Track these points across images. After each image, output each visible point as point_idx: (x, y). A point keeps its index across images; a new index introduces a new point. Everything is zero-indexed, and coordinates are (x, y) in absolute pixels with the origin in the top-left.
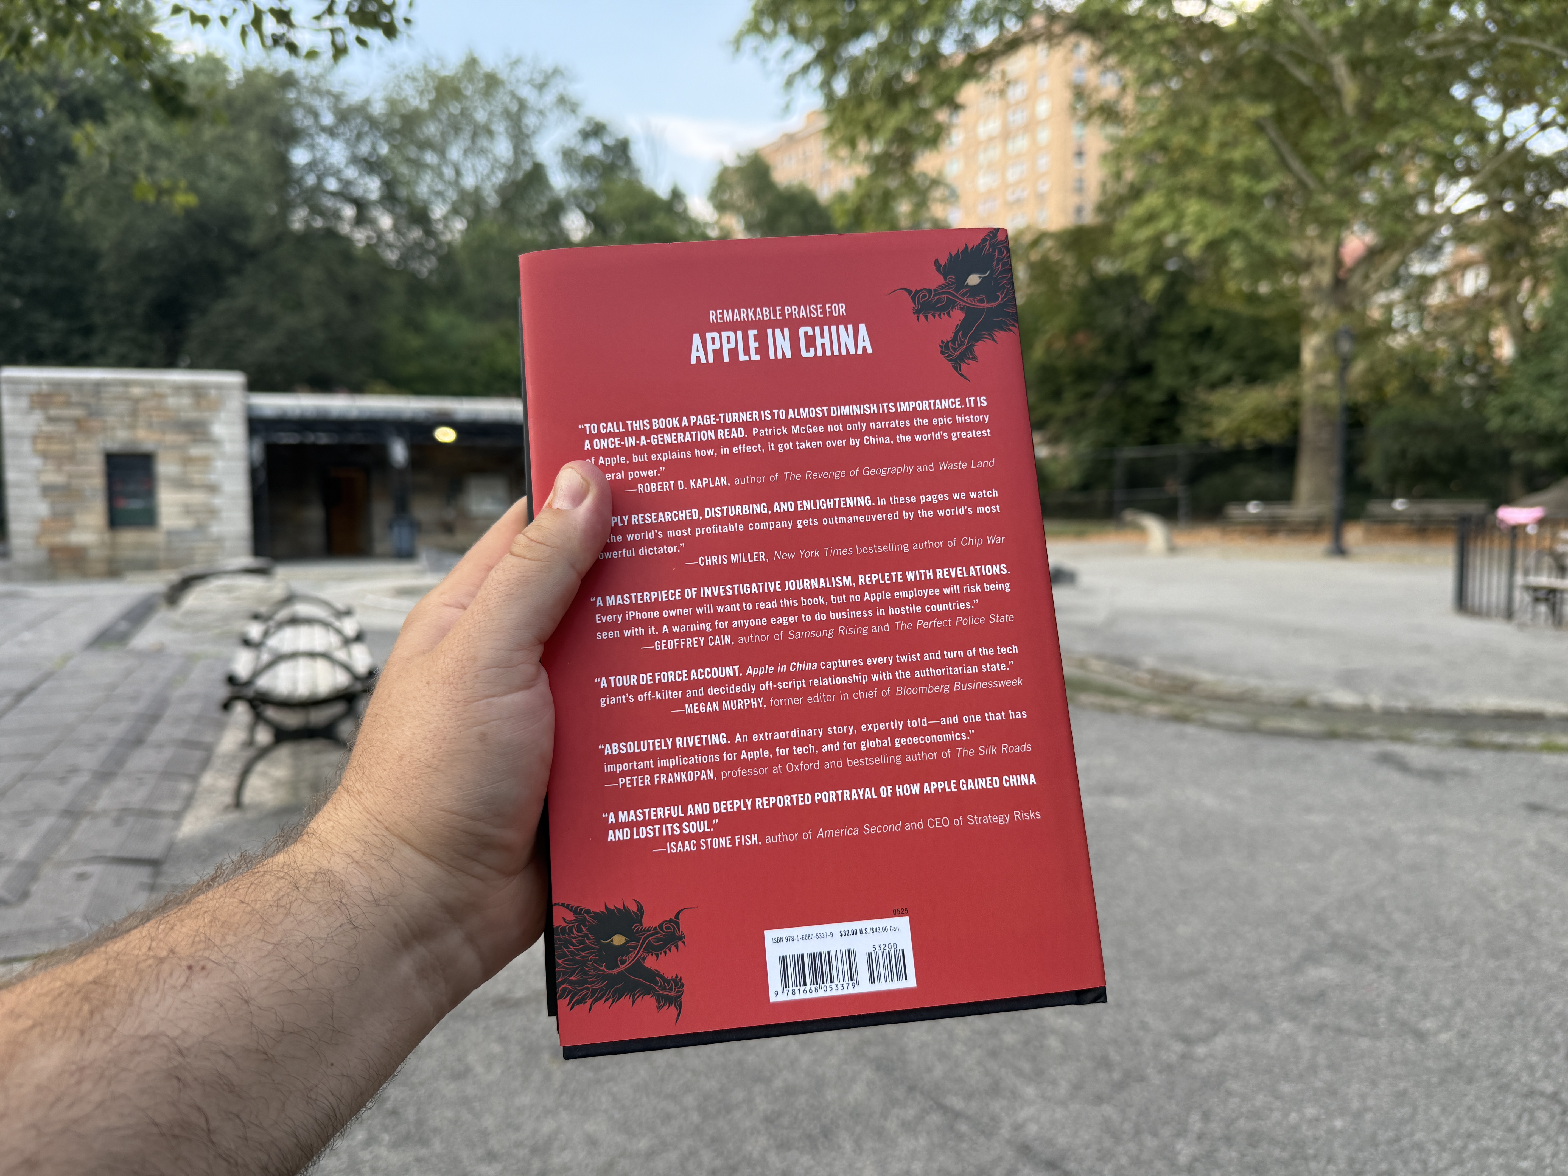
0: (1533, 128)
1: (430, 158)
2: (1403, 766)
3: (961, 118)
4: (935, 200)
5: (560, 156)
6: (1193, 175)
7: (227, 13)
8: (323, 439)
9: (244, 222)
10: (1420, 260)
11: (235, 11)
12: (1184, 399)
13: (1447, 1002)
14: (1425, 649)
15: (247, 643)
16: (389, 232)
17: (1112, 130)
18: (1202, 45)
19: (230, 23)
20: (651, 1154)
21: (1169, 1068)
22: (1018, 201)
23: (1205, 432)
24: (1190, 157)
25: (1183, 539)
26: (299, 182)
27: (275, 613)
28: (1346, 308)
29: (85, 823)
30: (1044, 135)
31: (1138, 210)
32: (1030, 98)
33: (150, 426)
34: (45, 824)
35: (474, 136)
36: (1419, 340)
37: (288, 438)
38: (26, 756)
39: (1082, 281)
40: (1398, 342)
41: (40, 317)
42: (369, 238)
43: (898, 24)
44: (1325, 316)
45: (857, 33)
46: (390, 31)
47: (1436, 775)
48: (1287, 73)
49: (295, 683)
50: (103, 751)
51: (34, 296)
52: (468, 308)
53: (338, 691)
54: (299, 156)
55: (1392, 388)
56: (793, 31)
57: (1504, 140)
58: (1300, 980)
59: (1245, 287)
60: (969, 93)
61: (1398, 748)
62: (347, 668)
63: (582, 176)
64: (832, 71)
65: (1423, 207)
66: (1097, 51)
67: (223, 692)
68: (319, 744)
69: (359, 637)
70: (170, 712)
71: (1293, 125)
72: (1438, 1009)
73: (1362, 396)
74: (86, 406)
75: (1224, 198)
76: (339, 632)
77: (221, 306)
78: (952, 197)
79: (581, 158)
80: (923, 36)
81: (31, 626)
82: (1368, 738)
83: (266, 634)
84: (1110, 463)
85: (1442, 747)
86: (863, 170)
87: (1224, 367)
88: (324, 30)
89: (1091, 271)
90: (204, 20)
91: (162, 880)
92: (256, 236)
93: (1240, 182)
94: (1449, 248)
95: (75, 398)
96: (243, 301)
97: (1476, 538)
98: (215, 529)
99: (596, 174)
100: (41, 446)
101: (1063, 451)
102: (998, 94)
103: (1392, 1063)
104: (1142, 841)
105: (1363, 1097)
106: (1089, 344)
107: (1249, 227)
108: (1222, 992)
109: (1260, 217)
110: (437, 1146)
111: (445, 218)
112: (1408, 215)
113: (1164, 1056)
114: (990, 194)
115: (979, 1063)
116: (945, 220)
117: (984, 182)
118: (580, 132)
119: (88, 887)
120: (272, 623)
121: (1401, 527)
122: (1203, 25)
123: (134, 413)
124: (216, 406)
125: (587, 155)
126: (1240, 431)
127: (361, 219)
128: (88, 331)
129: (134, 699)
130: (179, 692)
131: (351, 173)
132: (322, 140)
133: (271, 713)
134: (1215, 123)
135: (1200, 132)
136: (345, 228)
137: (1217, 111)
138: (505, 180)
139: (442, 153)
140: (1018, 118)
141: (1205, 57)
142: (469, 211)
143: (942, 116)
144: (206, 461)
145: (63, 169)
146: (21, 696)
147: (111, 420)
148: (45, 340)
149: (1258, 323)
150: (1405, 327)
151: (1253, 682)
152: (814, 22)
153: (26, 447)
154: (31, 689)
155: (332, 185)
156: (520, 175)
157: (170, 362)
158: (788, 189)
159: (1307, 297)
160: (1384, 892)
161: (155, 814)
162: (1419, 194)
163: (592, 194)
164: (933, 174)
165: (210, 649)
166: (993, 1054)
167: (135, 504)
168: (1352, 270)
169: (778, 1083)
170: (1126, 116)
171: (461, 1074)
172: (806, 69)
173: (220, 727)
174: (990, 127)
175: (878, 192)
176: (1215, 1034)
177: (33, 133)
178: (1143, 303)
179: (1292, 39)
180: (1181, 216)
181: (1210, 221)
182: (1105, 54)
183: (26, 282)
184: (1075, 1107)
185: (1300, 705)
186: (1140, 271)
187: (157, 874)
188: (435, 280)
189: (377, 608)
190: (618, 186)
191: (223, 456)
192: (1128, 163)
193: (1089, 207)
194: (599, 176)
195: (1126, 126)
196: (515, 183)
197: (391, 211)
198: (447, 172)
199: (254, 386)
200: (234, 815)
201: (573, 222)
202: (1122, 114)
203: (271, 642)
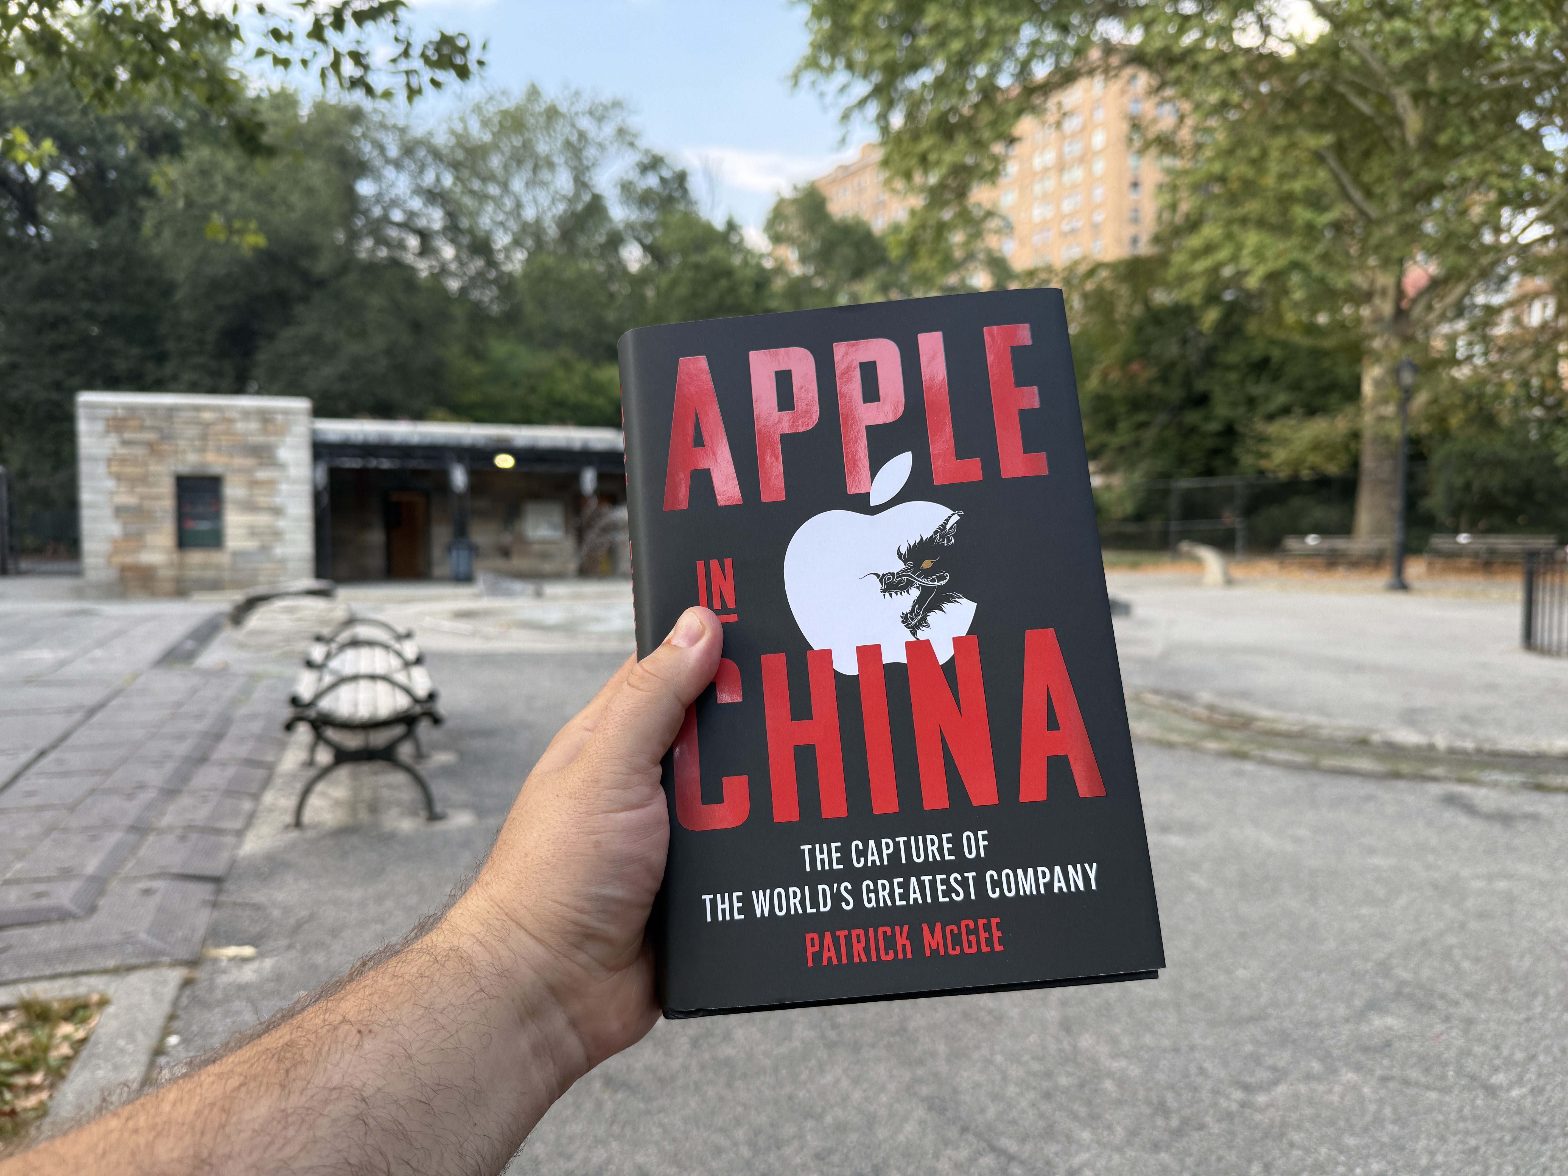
1: (493, 190)
2: (1470, 809)
3: (1018, 150)
4: (990, 231)
5: (619, 188)
6: (1252, 207)
7: (308, 56)
8: (386, 464)
9: (312, 251)
10: (1485, 291)
11: (315, 53)
12: (1240, 428)
13: (1519, 1056)
14: (1491, 687)
15: (310, 664)
16: (451, 262)
17: (1168, 161)
18: (1261, 77)
19: (310, 65)
21: (1229, 1116)
22: (1073, 231)
23: (1264, 464)
24: (1249, 188)
25: (1239, 572)
26: (366, 213)
27: (336, 634)
28: (1407, 339)
29: (151, 838)
30: (1099, 166)
31: (1195, 241)
32: (1086, 129)
33: (219, 450)
34: (113, 838)
35: (536, 169)
36: (1485, 372)
37: (352, 463)
38: (95, 772)
39: (1138, 310)
40: (1462, 373)
41: (116, 343)
42: (431, 267)
43: (954, 59)
44: (1386, 346)
45: (914, 67)
46: (463, 73)
47: (1505, 818)
48: (1348, 104)
49: (357, 705)
50: (169, 767)
51: (110, 323)
52: (528, 337)
53: (398, 714)
54: (365, 188)
55: (1455, 421)
56: (850, 66)
58: (1365, 1028)
59: (1305, 317)
60: (1026, 126)
61: (1465, 789)
62: (408, 691)
63: (640, 208)
64: (890, 104)
65: (1488, 238)
66: (1155, 82)
67: (287, 712)
68: (378, 765)
69: (419, 661)
70: (234, 731)
71: (1353, 155)
72: (1509, 1062)
73: (1424, 428)
74: (159, 430)
75: (1284, 229)
76: (399, 654)
77: (288, 333)
78: (1008, 229)
79: (639, 190)
80: (981, 71)
81: (101, 643)
82: (1434, 779)
83: (328, 656)
84: (1165, 493)
85: (1510, 789)
86: (918, 202)
87: (1281, 398)
88: (399, 72)
89: (1146, 302)
90: (285, 63)
91: (223, 898)
92: (322, 266)
93: (1301, 214)
94: (1515, 279)
95: (148, 423)
96: (308, 329)
97: (1545, 574)
98: (279, 551)
99: (653, 207)
100: (115, 469)
101: (1117, 480)
102: (1054, 126)
103: (1463, 1119)
104: (1199, 880)
105: (1432, 1154)
106: (1145, 374)
107: (1309, 258)
108: (1283, 1039)
109: (1320, 249)
111: (507, 249)
112: (1474, 245)
113: (1223, 1103)
114: (1045, 225)
115: (1033, 1105)
116: (1000, 251)
117: (1039, 213)
118: (638, 165)
119: (153, 902)
120: (334, 646)
121: (1465, 562)
122: (1261, 56)
123: (204, 437)
124: (283, 431)
125: (645, 187)
126: (1297, 463)
127: (426, 249)
128: (161, 358)
129: (199, 717)
130: (242, 711)
131: (416, 204)
132: (390, 173)
133: (331, 733)
134: (1274, 154)
135: (1259, 163)
136: (409, 258)
137: (1277, 143)
138: (565, 211)
139: (505, 186)
140: (1073, 149)
141: (1264, 88)
142: (529, 242)
143: (998, 148)
144: (271, 484)
145: (143, 202)
146: (92, 712)
147: (182, 443)
148: (121, 366)
149: (1317, 354)
150: (1469, 358)
151: (1312, 719)
152: (870, 57)
153: (101, 469)
154: (101, 706)
155: (397, 216)
156: (580, 207)
157: (239, 388)
158: (843, 220)
159: (1367, 328)
160: (1451, 940)
161: (219, 832)
162: (1484, 224)
163: (649, 227)
164: (987, 206)
165: (273, 668)
166: (1048, 1096)
167: (203, 526)
168: (1414, 301)
169: (829, 1120)
170: (1184, 147)
172: (862, 103)
173: (282, 746)
174: (1046, 158)
175: (931, 222)
176: (1276, 1083)
177: (116, 168)
178: (1200, 333)
179: (1354, 69)
180: (1239, 247)
181: (1269, 254)
182: (1162, 85)
183: (104, 309)
184: (1130, 1153)
185: (1361, 744)
186: (1196, 301)
187: (219, 892)
188: (495, 309)
189: (435, 631)
190: (675, 218)
191: (288, 479)
192: (1183, 194)
193: (1145, 238)
194: (657, 208)
195: (1183, 157)
196: (574, 214)
197: (453, 241)
198: (509, 203)
199: (319, 412)
200: (294, 834)
201: (631, 253)
202: (1180, 145)
203: (334, 664)
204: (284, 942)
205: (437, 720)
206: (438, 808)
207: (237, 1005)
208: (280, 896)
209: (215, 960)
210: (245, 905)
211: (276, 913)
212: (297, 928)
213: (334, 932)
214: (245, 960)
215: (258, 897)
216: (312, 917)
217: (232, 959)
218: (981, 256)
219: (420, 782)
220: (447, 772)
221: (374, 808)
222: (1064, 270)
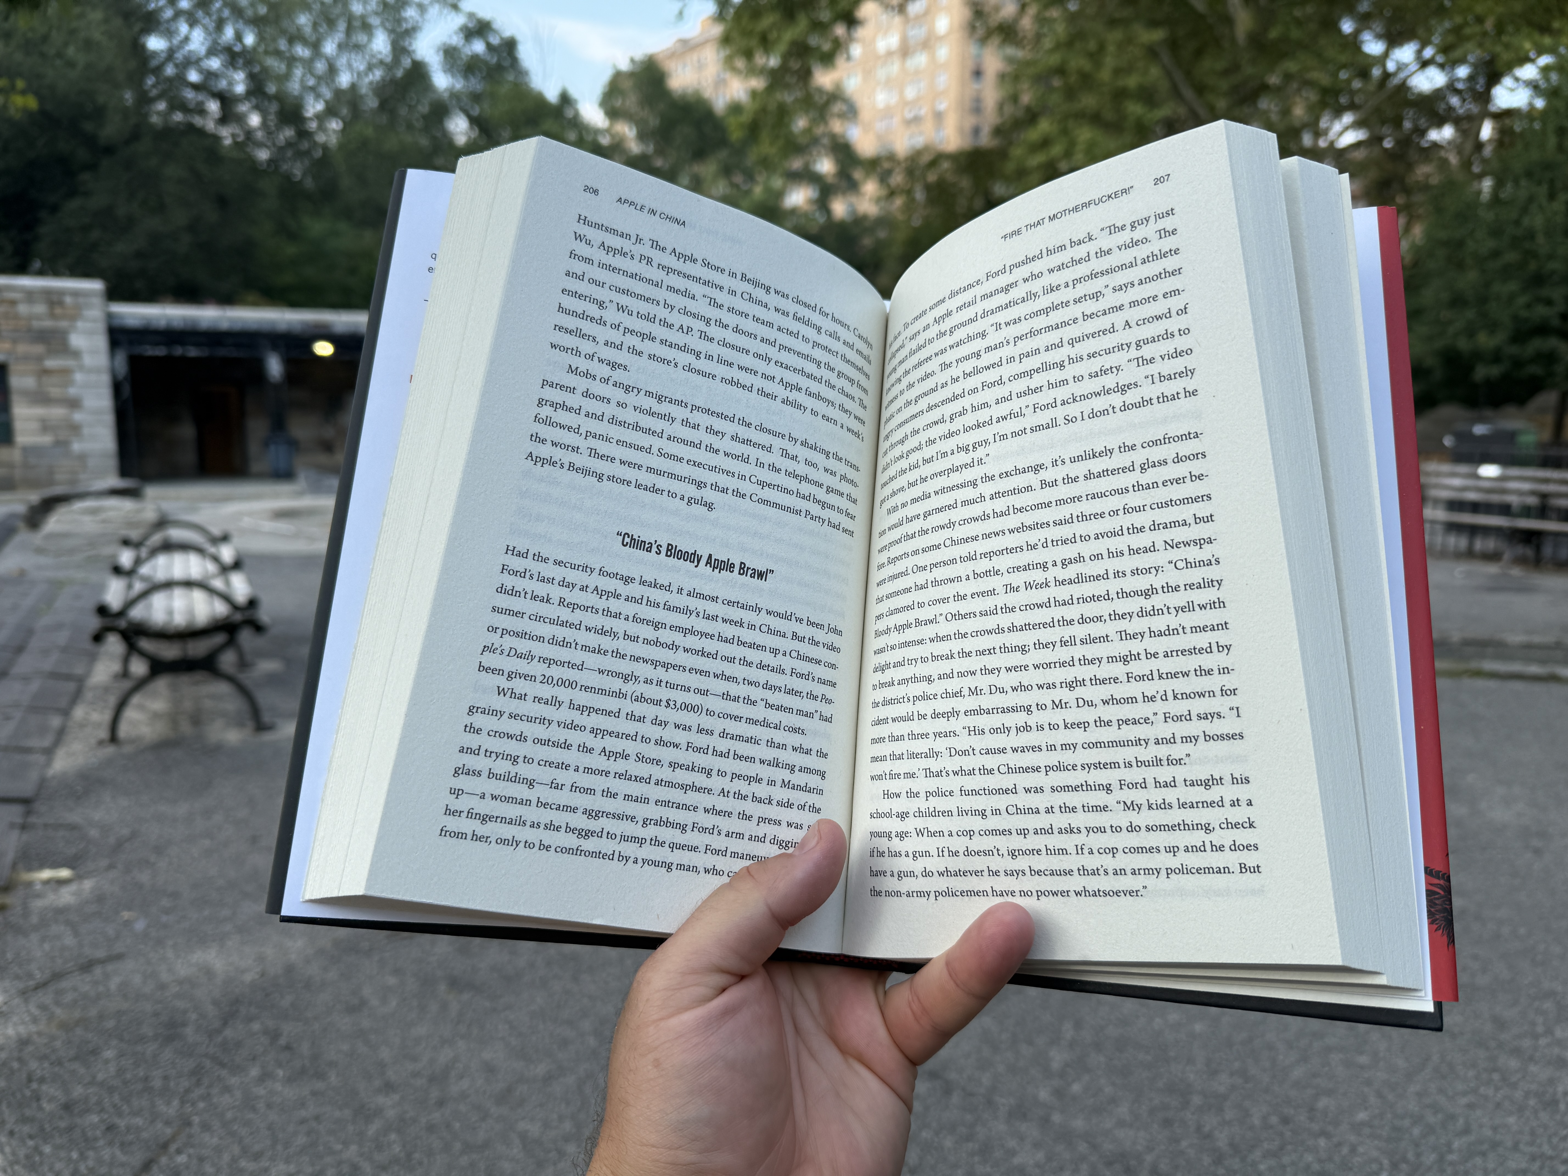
0: (1414, 67)
1: (301, 51)
3: (860, 32)
4: (834, 115)
5: (441, 53)
6: (1088, 101)
8: (193, 352)
9: (99, 114)
15: (117, 570)
16: (257, 130)
17: (1010, 51)
20: (548, 1079)
22: (916, 119)
24: (1086, 80)
26: (157, 71)
27: (146, 537)
30: (942, 53)
31: (1034, 134)
32: (929, 14)
35: (349, 30)
37: (155, 351)
42: (236, 135)
49: (170, 612)
52: (347, 214)
53: (218, 621)
57: (1386, 76)
60: (868, 9)
62: (226, 598)
63: (466, 77)
65: (1308, 140)
67: (94, 623)
68: (199, 676)
69: (237, 565)
70: (35, 643)
71: (1186, 52)
76: (216, 559)
77: (74, 204)
78: (851, 112)
79: (464, 58)
83: (138, 562)
86: (758, 83)
89: (985, 196)
91: (33, 819)
92: (110, 131)
93: (1134, 109)
96: (97, 201)
98: (77, 447)
99: (480, 76)
102: (897, 10)
110: (333, 1078)
111: (320, 118)
114: (887, 113)
116: (843, 136)
117: (882, 98)
118: (461, 29)
120: (144, 552)
124: (74, 316)
125: (470, 53)
127: (228, 116)
130: (45, 621)
131: (214, 63)
132: (182, 26)
133: (145, 644)
134: (1111, 49)
135: (1096, 56)
136: (210, 125)
137: (1115, 36)
138: (383, 79)
139: (316, 46)
140: (917, 33)
142: (345, 111)
143: (840, 30)
144: (66, 372)
155: (193, 76)
156: (399, 73)
157: (21, 269)
158: (684, 96)
161: (28, 750)
162: (1305, 126)
163: (476, 97)
164: (831, 89)
165: (79, 575)
170: (1025, 37)
171: (355, 1008)
173: (93, 658)
174: (889, 41)
175: (773, 107)
180: (1074, 144)
187: (28, 813)
188: (309, 183)
189: (255, 532)
190: (504, 90)
191: (82, 368)
192: (1025, 85)
193: (986, 131)
194: (484, 78)
195: (1024, 48)
196: (393, 82)
197: (257, 108)
198: (320, 67)
199: (114, 294)
200: (110, 750)
201: (457, 125)
202: (1021, 35)
203: (144, 570)
204: (104, 863)
205: (258, 628)
206: (266, 718)
207: (55, 929)
208: (97, 815)
209: (30, 884)
210: (58, 826)
211: (94, 833)
212: (119, 846)
213: (159, 850)
214: (61, 882)
215: (74, 817)
216: (134, 835)
217: (47, 882)
218: (825, 141)
219: (243, 691)
220: (273, 680)
221: (197, 720)
222: (907, 159)
